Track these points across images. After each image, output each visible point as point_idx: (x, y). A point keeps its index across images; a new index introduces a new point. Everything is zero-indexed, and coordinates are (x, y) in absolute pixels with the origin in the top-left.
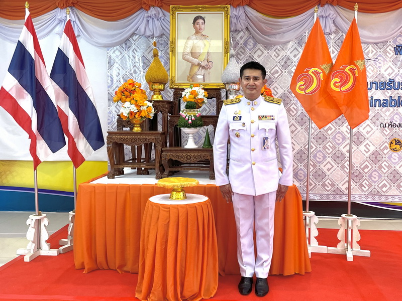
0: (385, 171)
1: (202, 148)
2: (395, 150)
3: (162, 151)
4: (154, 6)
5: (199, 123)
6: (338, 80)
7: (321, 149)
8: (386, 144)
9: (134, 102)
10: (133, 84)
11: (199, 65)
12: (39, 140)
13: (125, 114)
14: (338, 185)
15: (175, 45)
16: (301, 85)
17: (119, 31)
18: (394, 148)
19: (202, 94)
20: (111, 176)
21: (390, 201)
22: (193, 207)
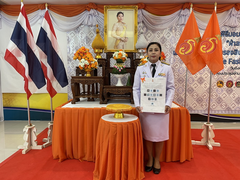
0: (214, 98)
1: (126, 86)
2: (219, 87)
3: (104, 88)
4: (93, 9)
5: (125, 71)
6: (205, 46)
7: (181, 86)
8: (215, 83)
9: (87, 59)
10: (85, 49)
11: (120, 39)
12: (30, 81)
13: (82, 66)
14: (190, 105)
15: (107, 28)
16: (182, 50)
17: (73, 23)
18: (219, 85)
19: (124, 55)
20: (74, 103)
21: (216, 113)
22: (131, 124)
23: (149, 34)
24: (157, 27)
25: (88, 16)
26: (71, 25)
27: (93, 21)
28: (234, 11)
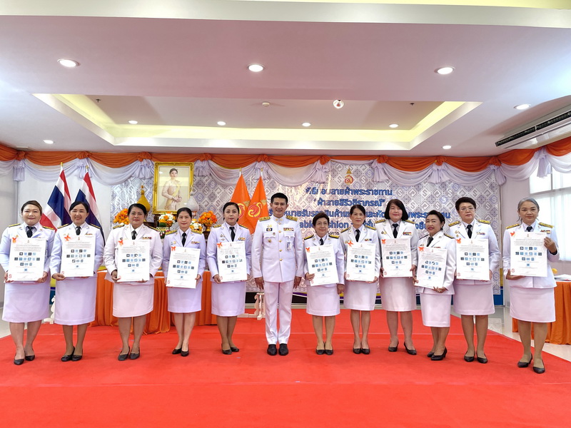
4: (146, 159)
6: (252, 211)
11: (173, 199)
17: (120, 175)
19: (171, 218)
23: (218, 190)
24: (227, 182)
25: (139, 168)
26: (119, 177)
27: (147, 172)
28: (318, 164)
